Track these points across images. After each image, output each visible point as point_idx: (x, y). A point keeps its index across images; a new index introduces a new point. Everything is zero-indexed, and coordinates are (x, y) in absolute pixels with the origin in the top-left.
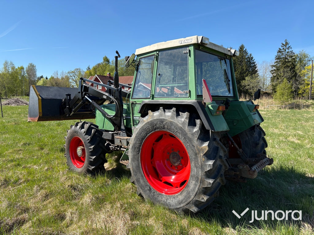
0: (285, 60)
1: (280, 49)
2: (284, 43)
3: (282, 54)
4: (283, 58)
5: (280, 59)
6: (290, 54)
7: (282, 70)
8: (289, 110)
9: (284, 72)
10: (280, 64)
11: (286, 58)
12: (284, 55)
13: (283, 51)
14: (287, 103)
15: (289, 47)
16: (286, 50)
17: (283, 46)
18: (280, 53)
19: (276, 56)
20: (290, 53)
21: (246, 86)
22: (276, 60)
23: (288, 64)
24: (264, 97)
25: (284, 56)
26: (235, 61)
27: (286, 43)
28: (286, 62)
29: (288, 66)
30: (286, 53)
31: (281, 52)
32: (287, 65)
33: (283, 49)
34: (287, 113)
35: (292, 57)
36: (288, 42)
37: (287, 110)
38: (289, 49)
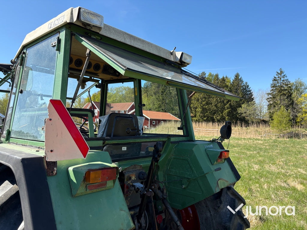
0: (281, 88)
1: (275, 77)
2: (279, 72)
3: (278, 82)
4: (279, 86)
5: (275, 87)
6: (285, 83)
7: (278, 98)
8: (288, 140)
9: (280, 100)
10: (276, 92)
11: (282, 87)
12: (280, 83)
13: (278, 80)
14: (285, 132)
15: (284, 75)
16: (282, 78)
17: (278, 74)
18: (275, 82)
19: (272, 84)
20: (286, 81)
21: (243, 113)
22: (272, 88)
23: (285, 92)
24: (261, 124)
25: (280, 85)
26: (231, 89)
27: (281, 71)
28: (282, 90)
29: (284, 95)
30: (281, 81)
31: (276, 80)
32: (283, 93)
33: (279, 77)
34: (286, 143)
35: (287, 85)
36: (283, 71)
37: (285, 139)
38: (284, 77)
